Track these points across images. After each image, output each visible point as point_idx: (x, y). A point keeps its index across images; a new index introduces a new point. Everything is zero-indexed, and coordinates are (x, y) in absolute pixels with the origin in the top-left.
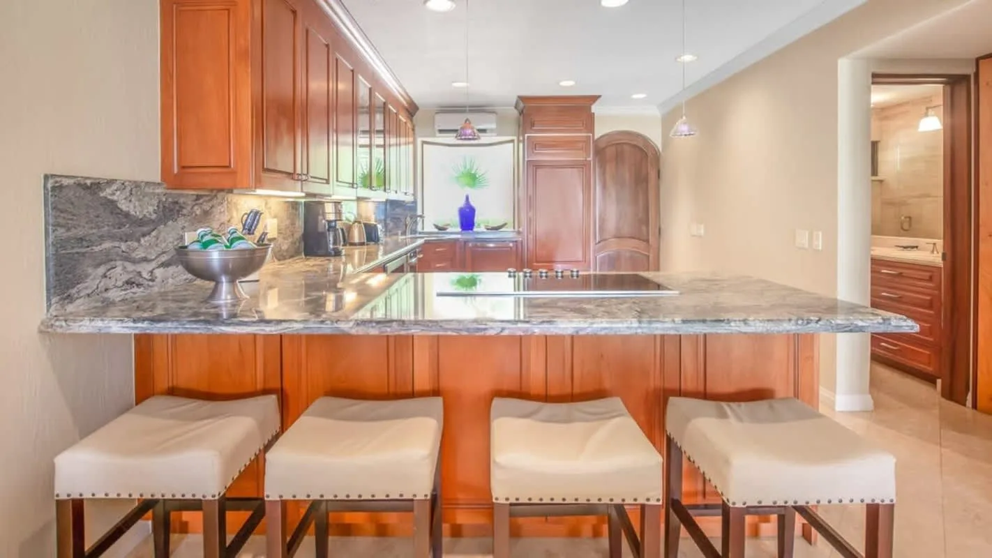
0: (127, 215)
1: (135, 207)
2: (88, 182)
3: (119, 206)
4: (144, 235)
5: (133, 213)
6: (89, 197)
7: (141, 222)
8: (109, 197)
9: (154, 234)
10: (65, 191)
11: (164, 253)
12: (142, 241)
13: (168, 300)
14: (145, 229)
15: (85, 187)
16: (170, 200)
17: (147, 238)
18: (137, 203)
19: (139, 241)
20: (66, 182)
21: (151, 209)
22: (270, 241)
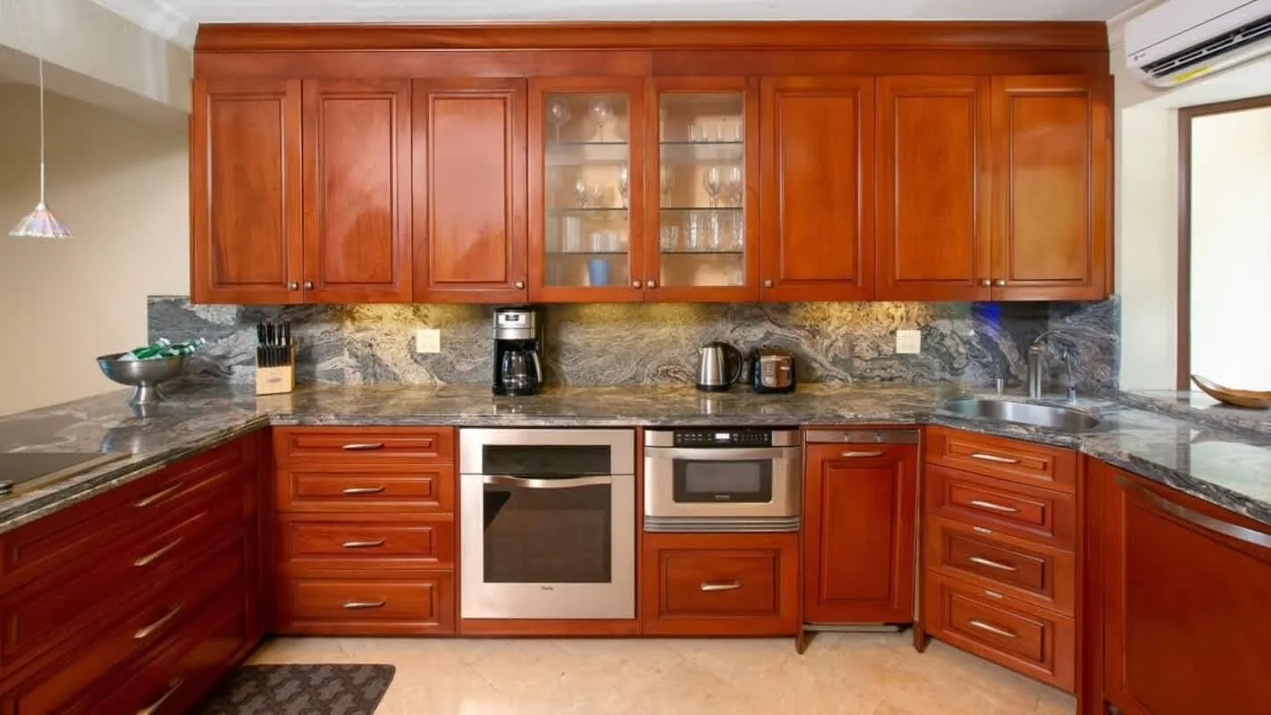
0: (205, 321)
1: (212, 315)
2: (173, 299)
3: (198, 314)
4: (221, 338)
5: (210, 320)
6: (172, 310)
7: (219, 327)
8: (189, 309)
9: (232, 337)
10: (155, 306)
11: (242, 353)
12: (220, 342)
13: (248, 393)
14: (223, 333)
15: (170, 302)
16: (251, 309)
17: (224, 340)
18: (214, 313)
19: (216, 341)
20: (157, 300)
21: (229, 317)
22: (425, 357)
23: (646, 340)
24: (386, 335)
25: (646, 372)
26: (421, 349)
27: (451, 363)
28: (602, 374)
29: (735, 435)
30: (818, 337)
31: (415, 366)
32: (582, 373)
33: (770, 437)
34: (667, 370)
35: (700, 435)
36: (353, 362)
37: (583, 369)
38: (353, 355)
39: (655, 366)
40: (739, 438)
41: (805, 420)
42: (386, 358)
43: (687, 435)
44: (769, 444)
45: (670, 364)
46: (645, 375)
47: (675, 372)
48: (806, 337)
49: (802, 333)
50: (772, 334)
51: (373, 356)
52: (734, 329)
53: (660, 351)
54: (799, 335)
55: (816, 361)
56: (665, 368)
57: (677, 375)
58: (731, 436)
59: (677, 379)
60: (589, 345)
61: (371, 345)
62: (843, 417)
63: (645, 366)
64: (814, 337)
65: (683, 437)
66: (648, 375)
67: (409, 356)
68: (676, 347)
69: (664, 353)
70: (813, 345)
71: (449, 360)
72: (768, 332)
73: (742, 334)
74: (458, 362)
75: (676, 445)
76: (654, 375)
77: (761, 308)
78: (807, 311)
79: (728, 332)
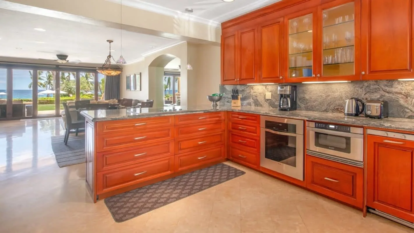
0: (228, 90)
3: (226, 88)
7: (230, 91)
10: (220, 87)
15: (222, 86)
20: (220, 85)
21: (231, 89)
22: (268, 100)
23: (330, 97)
24: (260, 94)
25: (330, 108)
26: (267, 98)
27: (274, 102)
28: (315, 108)
29: (337, 127)
30: (409, 98)
31: (266, 102)
32: (309, 107)
33: (350, 129)
34: (338, 108)
35: (324, 125)
36: (253, 101)
37: (309, 106)
38: (253, 99)
39: (334, 107)
40: (338, 128)
41: (366, 125)
42: (260, 100)
43: (320, 125)
44: (349, 132)
45: (339, 106)
46: (330, 109)
47: (341, 109)
48: (402, 98)
49: (400, 96)
50: (384, 96)
51: (257, 99)
52: (366, 94)
53: (335, 101)
54: (398, 96)
55: (408, 109)
56: (337, 107)
57: (342, 110)
58: (335, 127)
59: (341, 111)
60: (311, 98)
61: (256, 96)
62: (384, 125)
63: (330, 106)
64: (407, 98)
65: (318, 125)
66: (331, 110)
67: (264, 100)
68: (341, 100)
69: (337, 102)
70: (406, 101)
71: (273, 101)
72: (382, 95)
73: (370, 96)
74: (276, 102)
75: (316, 127)
76: (333, 110)
77: (378, 85)
78: (403, 86)
79: (363, 95)
